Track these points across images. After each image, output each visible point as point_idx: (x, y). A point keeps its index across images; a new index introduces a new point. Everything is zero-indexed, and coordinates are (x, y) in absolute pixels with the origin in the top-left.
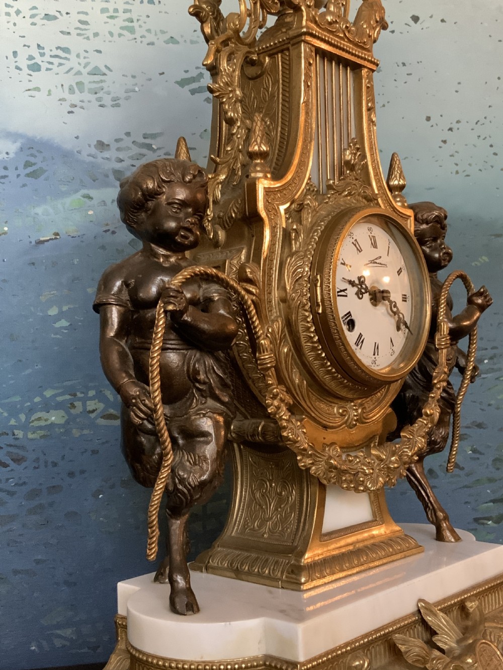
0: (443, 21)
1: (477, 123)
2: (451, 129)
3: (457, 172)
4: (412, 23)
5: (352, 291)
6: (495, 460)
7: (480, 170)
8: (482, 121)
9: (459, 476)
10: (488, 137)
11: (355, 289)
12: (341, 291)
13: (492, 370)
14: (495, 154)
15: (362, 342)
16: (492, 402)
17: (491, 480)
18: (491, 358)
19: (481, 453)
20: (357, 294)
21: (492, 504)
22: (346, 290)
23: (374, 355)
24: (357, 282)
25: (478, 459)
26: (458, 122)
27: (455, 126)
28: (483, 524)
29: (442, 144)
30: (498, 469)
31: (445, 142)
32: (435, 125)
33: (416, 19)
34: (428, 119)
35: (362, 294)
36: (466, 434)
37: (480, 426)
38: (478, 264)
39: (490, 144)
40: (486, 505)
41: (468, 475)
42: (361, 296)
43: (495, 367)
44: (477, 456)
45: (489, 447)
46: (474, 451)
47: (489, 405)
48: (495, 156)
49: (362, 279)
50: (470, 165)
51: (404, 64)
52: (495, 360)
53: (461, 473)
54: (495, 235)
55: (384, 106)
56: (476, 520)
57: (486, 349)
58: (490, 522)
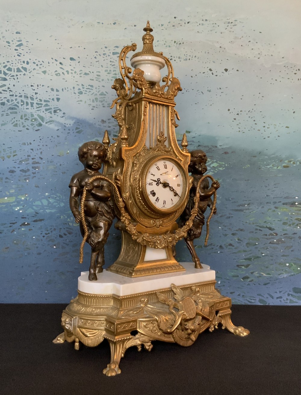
0: (237, 70)
1: (249, 112)
2: (238, 114)
3: (239, 131)
4: (225, 72)
5: (155, 183)
6: (247, 244)
7: (249, 130)
8: (251, 110)
9: (232, 249)
10: (253, 117)
11: (156, 183)
12: (150, 183)
13: (248, 209)
14: (256, 124)
15: (159, 200)
16: (248, 221)
17: (245, 251)
18: (248, 204)
19: (241, 240)
20: (157, 184)
21: (244, 260)
22: (152, 183)
23: (164, 204)
24: (157, 180)
25: (240, 243)
26: (241, 111)
27: (240, 113)
28: (240, 267)
29: (234, 120)
30: (248, 247)
31: (235, 119)
32: (231, 113)
33: (226, 70)
34: (229, 110)
35: (158, 184)
36: (236, 233)
37: (241, 230)
38: (246, 168)
39: (254, 120)
40: (242, 260)
41: (235, 248)
42: (158, 185)
43: (250, 208)
44: (240, 241)
45: (245, 238)
46: (239, 240)
47: (246, 222)
48: (256, 125)
49: (159, 179)
50: (245, 128)
51: (220, 88)
52: (250, 205)
53: (233, 248)
54: (253, 156)
55: (211, 105)
56: (238, 266)
57: (247, 201)
58: (243, 267)
